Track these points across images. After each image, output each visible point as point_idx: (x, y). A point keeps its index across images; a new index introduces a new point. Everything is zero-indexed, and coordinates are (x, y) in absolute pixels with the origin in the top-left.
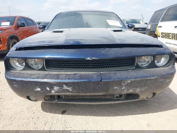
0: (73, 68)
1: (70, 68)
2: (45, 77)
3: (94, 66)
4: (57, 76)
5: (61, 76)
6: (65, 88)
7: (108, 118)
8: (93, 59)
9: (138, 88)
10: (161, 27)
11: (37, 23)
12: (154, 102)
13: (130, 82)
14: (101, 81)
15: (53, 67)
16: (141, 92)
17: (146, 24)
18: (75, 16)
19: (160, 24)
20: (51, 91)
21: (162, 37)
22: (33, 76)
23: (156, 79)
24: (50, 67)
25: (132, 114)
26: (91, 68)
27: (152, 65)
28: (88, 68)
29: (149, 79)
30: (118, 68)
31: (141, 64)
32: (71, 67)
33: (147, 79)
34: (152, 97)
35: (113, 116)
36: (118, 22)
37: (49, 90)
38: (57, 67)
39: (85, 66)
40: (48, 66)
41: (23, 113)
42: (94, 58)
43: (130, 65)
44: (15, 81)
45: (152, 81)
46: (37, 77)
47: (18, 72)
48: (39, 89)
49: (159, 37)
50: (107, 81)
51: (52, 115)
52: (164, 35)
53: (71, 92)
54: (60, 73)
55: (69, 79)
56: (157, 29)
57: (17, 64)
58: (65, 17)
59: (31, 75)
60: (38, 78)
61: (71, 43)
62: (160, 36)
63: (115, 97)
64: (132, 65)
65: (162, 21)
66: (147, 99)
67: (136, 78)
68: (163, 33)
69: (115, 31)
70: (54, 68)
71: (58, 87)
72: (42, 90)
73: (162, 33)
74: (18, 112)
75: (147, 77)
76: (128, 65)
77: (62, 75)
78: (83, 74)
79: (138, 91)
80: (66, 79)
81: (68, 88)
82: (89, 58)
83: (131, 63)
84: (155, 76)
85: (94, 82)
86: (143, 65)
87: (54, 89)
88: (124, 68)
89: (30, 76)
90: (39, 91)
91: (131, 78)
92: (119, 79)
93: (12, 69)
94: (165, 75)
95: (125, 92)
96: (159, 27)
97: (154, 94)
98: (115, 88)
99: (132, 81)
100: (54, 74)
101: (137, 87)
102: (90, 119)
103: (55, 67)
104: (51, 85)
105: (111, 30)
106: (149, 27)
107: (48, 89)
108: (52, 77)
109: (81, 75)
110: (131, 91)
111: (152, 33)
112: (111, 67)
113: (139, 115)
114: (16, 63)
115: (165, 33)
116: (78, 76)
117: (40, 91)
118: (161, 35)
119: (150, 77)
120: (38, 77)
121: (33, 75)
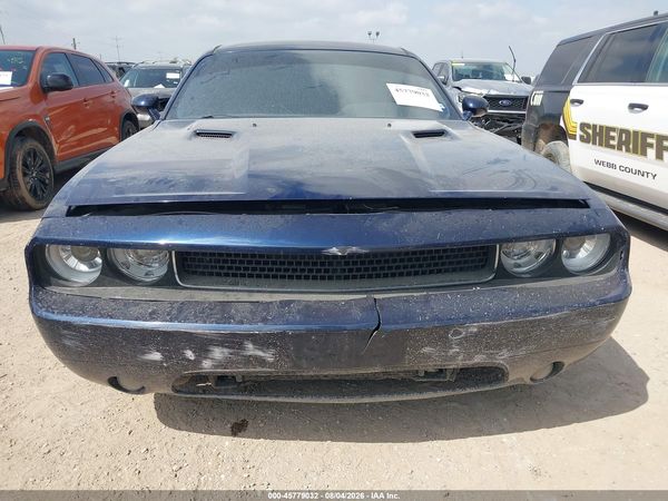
0: (275, 277)
1: (267, 277)
2: (179, 312)
3: (351, 270)
4: (223, 311)
5: (237, 310)
6: (249, 353)
7: (396, 446)
8: (349, 251)
9: (505, 351)
10: (581, 102)
11: (113, 68)
12: (555, 386)
13: (476, 330)
14: (377, 329)
15: (203, 274)
16: (512, 360)
17: (527, 80)
18: (270, 66)
19: (577, 91)
20: (201, 362)
21: (582, 139)
22: (135, 310)
23: (564, 320)
24: (195, 273)
25: (480, 433)
26: (339, 278)
27: (553, 268)
28: (330, 278)
29: (539, 320)
30: (436, 280)
31: (513, 262)
32: (271, 273)
33: (535, 321)
34: (551, 374)
35: (413, 441)
36: (429, 91)
37: (193, 358)
38: (219, 275)
39: (319, 271)
40: (188, 272)
41: (91, 431)
42: (354, 249)
43: (476, 268)
44: (67, 325)
45: (551, 326)
46: (150, 314)
47: (76, 291)
48: (156, 356)
49: (574, 137)
50: (399, 327)
51: (196, 436)
52: (590, 131)
53: (271, 365)
54: (232, 297)
55: (264, 320)
56: (565, 109)
57: (73, 262)
58: (232, 71)
59: (126, 303)
60: (152, 316)
61: (271, 192)
62: (578, 137)
63: (423, 375)
64: (483, 266)
65: (583, 80)
66: (532, 383)
67: (497, 316)
68: (588, 126)
69: (419, 135)
70: (208, 279)
71: (226, 350)
72: (167, 358)
73: (584, 126)
74: (71, 429)
75: (535, 312)
76: (468, 269)
77: (240, 306)
78: (315, 302)
79: (502, 358)
80: (256, 323)
81: (260, 353)
82: (334, 250)
83: (481, 261)
84: (561, 309)
85: (355, 333)
86: (519, 266)
87: (210, 356)
88: (457, 278)
89: (124, 308)
90: (155, 361)
91: (481, 318)
92: (439, 319)
93: (53, 280)
94: (594, 305)
95: (460, 362)
96: (573, 101)
97: (557, 367)
98: (427, 350)
99: (483, 328)
100: (210, 303)
101: (499, 347)
102: (336, 454)
103: (211, 274)
104: (202, 344)
105: (406, 133)
106: (537, 100)
107: (190, 354)
108: (204, 312)
109: (308, 306)
110: (479, 359)
111: (548, 123)
112: (409, 274)
113: (504, 437)
114: (68, 258)
115: (595, 126)
116: (299, 312)
117: (162, 362)
118: (579, 133)
119: (546, 310)
120: (153, 312)
121: (136, 303)
